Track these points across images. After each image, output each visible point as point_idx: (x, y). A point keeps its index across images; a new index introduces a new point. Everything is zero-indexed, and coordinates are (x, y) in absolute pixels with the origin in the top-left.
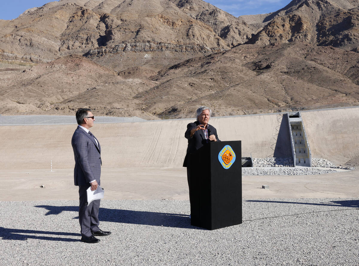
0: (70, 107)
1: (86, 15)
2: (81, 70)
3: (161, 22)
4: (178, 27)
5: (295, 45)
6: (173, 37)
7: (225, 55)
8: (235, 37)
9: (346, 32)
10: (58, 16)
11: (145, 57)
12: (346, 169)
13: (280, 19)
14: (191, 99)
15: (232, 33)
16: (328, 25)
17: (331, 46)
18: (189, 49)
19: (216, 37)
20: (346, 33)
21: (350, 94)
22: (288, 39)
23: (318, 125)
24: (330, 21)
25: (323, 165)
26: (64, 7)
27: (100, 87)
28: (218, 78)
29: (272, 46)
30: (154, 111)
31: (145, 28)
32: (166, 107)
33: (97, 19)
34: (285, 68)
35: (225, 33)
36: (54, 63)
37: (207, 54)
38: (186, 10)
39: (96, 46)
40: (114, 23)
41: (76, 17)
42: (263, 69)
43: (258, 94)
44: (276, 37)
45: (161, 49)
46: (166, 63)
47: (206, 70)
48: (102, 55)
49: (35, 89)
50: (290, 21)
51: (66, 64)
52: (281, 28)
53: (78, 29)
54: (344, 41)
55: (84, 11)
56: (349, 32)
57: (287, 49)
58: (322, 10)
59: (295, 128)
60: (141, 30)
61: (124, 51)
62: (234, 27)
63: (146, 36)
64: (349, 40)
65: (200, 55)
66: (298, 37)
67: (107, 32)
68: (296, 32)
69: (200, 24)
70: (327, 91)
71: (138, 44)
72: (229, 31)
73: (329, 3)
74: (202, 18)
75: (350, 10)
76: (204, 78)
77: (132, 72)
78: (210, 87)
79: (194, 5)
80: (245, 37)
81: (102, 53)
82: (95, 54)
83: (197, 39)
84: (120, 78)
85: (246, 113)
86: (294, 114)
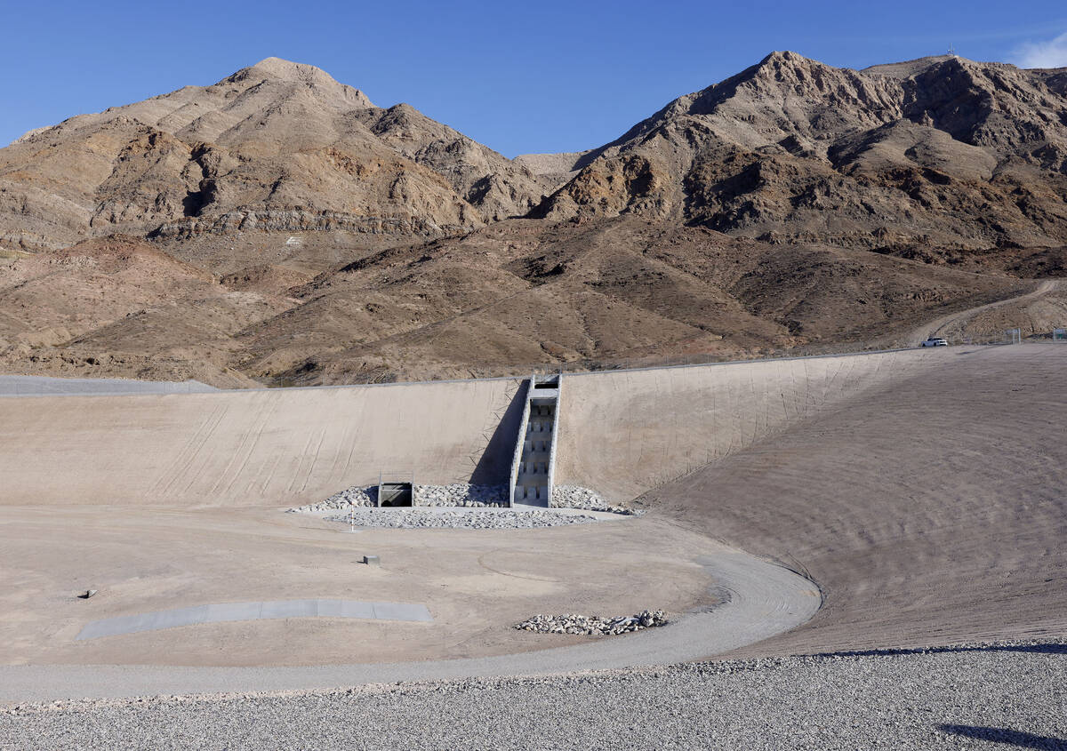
0: (64, 356)
1: (158, 146)
2: (130, 271)
3: (330, 164)
4: (370, 178)
5: (623, 223)
6: (358, 199)
7: (465, 242)
8: (502, 201)
9: (748, 197)
10: (94, 147)
11: (288, 242)
12: (626, 513)
13: (604, 165)
14: (361, 341)
15: (494, 193)
16: (708, 180)
17: (703, 227)
18: (391, 227)
19: (457, 202)
20: (748, 199)
21: (731, 335)
22: (620, 209)
23: (597, 406)
24: (715, 172)
25: (577, 504)
26: (109, 126)
27: (155, 310)
28: (439, 293)
29: (573, 224)
30: (267, 369)
31: (292, 177)
32: (297, 359)
33: (183, 155)
34: (597, 273)
35: (480, 192)
36: (70, 253)
37: (430, 239)
38: (395, 139)
39: (179, 213)
40: (221, 164)
41: (135, 149)
42: (547, 274)
43: (521, 332)
44: (592, 205)
45: (327, 225)
46: (336, 258)
47: (411, 276)
48: (188, 237)
49: (7, 313)
50: (624, 169)
51: (96, 255)
52: (605, 183)
53: (138, 176)
54: (741, 217)
55: (155, 135)
56: (754, 198)
57: (604, 232)
58: (697, 147)
59: (544, 412)
60: (282, 181)
61: (239, 228)
62: (499, 179)
63: (293, 196)
64: (754, 214)
65: (417, 240)
66: (643, 205)
67: (205, 185)
68: (639, 195)
69: (422, 171)
70: (682, 328)
71: (273, 214)
72: (488, 188)
73: (713, 133)
74: (428, 157)
75: (759, 149)
76: (404, 292)
77: (253, 277)
78: (416, 314)
79: (413, 129)
80: (525, 203)
81: (190, 231)
82: (173, 234)
83: (414, 205)
84: (221, 291)
85: (476, 375)
86: (549, 380)
